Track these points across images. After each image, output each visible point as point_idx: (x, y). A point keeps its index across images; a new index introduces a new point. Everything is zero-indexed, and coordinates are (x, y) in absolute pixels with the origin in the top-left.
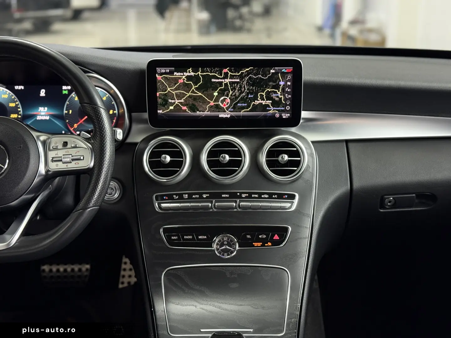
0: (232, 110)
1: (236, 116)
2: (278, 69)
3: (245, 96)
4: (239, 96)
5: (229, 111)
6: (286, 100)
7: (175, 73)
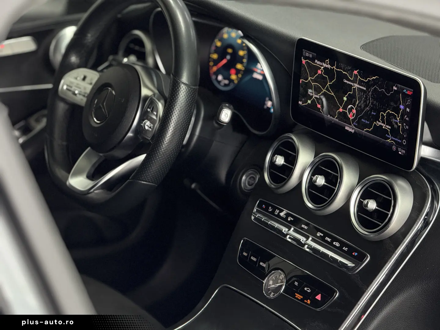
0: (356, 124)
1: (360, 134)
2: (401, 88)
3: (368, 111)
4: (364, 110)
5: (354, 125)
6: (403, 130)
7: (316, 61)
